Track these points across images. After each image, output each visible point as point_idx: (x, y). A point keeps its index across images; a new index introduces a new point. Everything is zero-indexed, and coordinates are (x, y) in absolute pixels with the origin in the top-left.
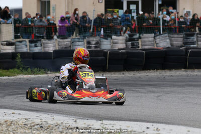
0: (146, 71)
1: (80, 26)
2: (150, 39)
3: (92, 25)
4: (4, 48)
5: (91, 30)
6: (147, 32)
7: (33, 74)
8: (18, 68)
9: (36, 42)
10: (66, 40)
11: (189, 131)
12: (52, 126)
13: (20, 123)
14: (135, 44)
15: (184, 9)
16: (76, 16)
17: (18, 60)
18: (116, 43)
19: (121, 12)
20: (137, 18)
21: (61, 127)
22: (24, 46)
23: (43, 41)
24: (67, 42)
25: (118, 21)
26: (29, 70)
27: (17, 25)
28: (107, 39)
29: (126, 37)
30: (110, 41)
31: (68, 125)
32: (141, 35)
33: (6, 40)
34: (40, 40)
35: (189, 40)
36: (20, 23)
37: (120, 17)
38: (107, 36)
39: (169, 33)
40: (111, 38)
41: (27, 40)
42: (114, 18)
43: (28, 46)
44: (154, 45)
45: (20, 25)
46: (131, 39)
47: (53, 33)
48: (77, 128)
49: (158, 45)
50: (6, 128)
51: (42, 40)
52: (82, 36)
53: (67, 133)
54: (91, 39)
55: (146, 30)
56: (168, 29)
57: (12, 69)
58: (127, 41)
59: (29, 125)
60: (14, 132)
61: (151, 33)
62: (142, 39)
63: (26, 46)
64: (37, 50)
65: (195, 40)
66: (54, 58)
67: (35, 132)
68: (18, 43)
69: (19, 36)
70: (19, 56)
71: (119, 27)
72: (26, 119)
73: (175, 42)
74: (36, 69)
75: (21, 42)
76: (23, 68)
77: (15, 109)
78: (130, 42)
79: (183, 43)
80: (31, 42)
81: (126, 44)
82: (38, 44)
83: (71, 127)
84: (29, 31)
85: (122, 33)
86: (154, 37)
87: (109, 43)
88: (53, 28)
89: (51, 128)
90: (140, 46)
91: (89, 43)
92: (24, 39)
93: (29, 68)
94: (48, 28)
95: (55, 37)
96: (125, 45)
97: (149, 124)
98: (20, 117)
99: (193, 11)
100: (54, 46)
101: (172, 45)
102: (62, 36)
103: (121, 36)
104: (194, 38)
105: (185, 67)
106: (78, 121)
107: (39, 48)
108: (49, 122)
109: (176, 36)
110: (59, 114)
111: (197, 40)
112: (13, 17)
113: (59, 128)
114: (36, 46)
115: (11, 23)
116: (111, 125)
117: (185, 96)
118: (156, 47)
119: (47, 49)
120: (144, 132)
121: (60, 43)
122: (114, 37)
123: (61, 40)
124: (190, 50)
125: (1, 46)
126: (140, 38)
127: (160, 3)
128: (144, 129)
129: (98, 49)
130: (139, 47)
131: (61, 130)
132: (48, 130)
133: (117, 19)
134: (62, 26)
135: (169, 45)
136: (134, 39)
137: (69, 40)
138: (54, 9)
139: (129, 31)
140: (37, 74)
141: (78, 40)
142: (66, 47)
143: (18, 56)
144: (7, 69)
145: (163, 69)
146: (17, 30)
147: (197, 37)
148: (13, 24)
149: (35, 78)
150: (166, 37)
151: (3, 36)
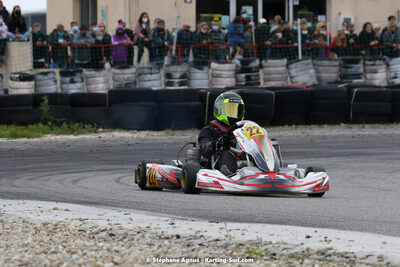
0: (277, 128)
1: (153, 45)
2: (280, 69)
3: (175, 43)
4: (14, 86)
5: (174, 53)
6: (274, 56)
7: (72, 133)
8: (45, 123)
9: (72, 74)
10: (127, 71)
11: (385, 243)
12: (131, 233)
13: (72, 227)
14: (253, 78)
15: (340, 14)
16: (144, 26)
17: (45, 107)
18: (218, 76)
19: (226, 20)
20: (256, 30)
21: (147, 236)
22: (51, 82)
23: (86, 72)
24: (128, 74)
25: (222, 37)
26: (65, 125)
27: (39, 43)
28: (202, 69)
29: (237, 66)
30: (208, 73)
31: (161, 231)
32: (263, 62)
33: (18, 70)
34: (81, 71)
35: (349, 70)
36: (43, 40)
37: (224, 29)
38: (201, 64)
39: (313, 58)
40: (210, 67)
41: (57, 71)
42: (213, 31)
43: (59, 82)
44: (286, 80)
45: (45, 42)
46: (244, 68)
47: (105, 58)
48: (178, 237)
49: (293, 80)
50: (48, 238)
51: (84, 70)
52: (155, 63)
53: (160, 246)
54: (173, 69)
55: (272, 53)
56: (312, 50)
57: (33, 124)
58: (238, 72)
59: (88, 232)
60: (64, 244)
61: (282, 58)
62: (265, 69)
63: (56, 81)
64: (74, 89)
65: (361, 70)
66: (110, 105)
67: (101, 244)
68: (40, 77)
69: (42, 63)
70: (47, 101)
71: (223, 47)
72: (81, 220)
73: (324, 75)
74: (77, 124)
75: (45, 74)
76: (54, 122)
77: (56, 201)
78: (243, 75)
79: (340, 76)
80: (63, 74)
81: (236, 77)
82: (76, 79)
83: (166, 234)
84: (59, 55)
85: (228, 57)
86: (287, 66)
87: (206, 77)
88: (103, 50)
89: (129, 237)
90: (262, 81)
91: (168, 76)
92: (51, 70)
93: (64, 123)
94: (95, 48)
95: (107, 65)
96: (234, 80)
97: (307, 229)
98: (69, 216)
99: (356, 18)
100: (106, 82)
101: (319, 79)
102: (119, 62)
103: (226, 62)
104: (359, 68)
105: (348, 121)
106: (177, 222)
107: (79, 85)
108: (124, 226)
109: (326, 63)
110: (137, 209)
111: (365, 70)
112: (30, 29)
113: (144, 237)
114: (72, 82)
115: (28, 40)
116: (240, 232)
117: (355, 174)
118: (290, 84)
119: (93, 86)
120: (302, 244)
121: (117, 77)
122: (214, 65)
123: (118, 71)
124: (356, 90)
125: (10, 81)
126: (261, 66)
127: (297, 3)
128: (302, 238)
129: (186, 87)
130: (259, 84)
131: (149, 241)
132: (125, 240)
133: (220, 32)
134: (119, 45)
135: (314, 81)
136: (251, 68)
137: (133, 70)
138: (105, 14)
139: (240, 54)
140: (79, 134)
141: (148, 71)
142: (127, 84)
143: (43, 100)
144: (25, 123)
145: (306, 124)
146: (37, 52)
147: (365, 65)
148: (31, 41)
149: (76, 141)
150: (308, 64)
151: (13, 63)
